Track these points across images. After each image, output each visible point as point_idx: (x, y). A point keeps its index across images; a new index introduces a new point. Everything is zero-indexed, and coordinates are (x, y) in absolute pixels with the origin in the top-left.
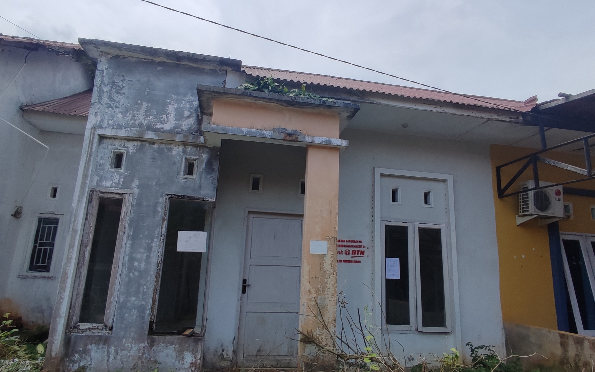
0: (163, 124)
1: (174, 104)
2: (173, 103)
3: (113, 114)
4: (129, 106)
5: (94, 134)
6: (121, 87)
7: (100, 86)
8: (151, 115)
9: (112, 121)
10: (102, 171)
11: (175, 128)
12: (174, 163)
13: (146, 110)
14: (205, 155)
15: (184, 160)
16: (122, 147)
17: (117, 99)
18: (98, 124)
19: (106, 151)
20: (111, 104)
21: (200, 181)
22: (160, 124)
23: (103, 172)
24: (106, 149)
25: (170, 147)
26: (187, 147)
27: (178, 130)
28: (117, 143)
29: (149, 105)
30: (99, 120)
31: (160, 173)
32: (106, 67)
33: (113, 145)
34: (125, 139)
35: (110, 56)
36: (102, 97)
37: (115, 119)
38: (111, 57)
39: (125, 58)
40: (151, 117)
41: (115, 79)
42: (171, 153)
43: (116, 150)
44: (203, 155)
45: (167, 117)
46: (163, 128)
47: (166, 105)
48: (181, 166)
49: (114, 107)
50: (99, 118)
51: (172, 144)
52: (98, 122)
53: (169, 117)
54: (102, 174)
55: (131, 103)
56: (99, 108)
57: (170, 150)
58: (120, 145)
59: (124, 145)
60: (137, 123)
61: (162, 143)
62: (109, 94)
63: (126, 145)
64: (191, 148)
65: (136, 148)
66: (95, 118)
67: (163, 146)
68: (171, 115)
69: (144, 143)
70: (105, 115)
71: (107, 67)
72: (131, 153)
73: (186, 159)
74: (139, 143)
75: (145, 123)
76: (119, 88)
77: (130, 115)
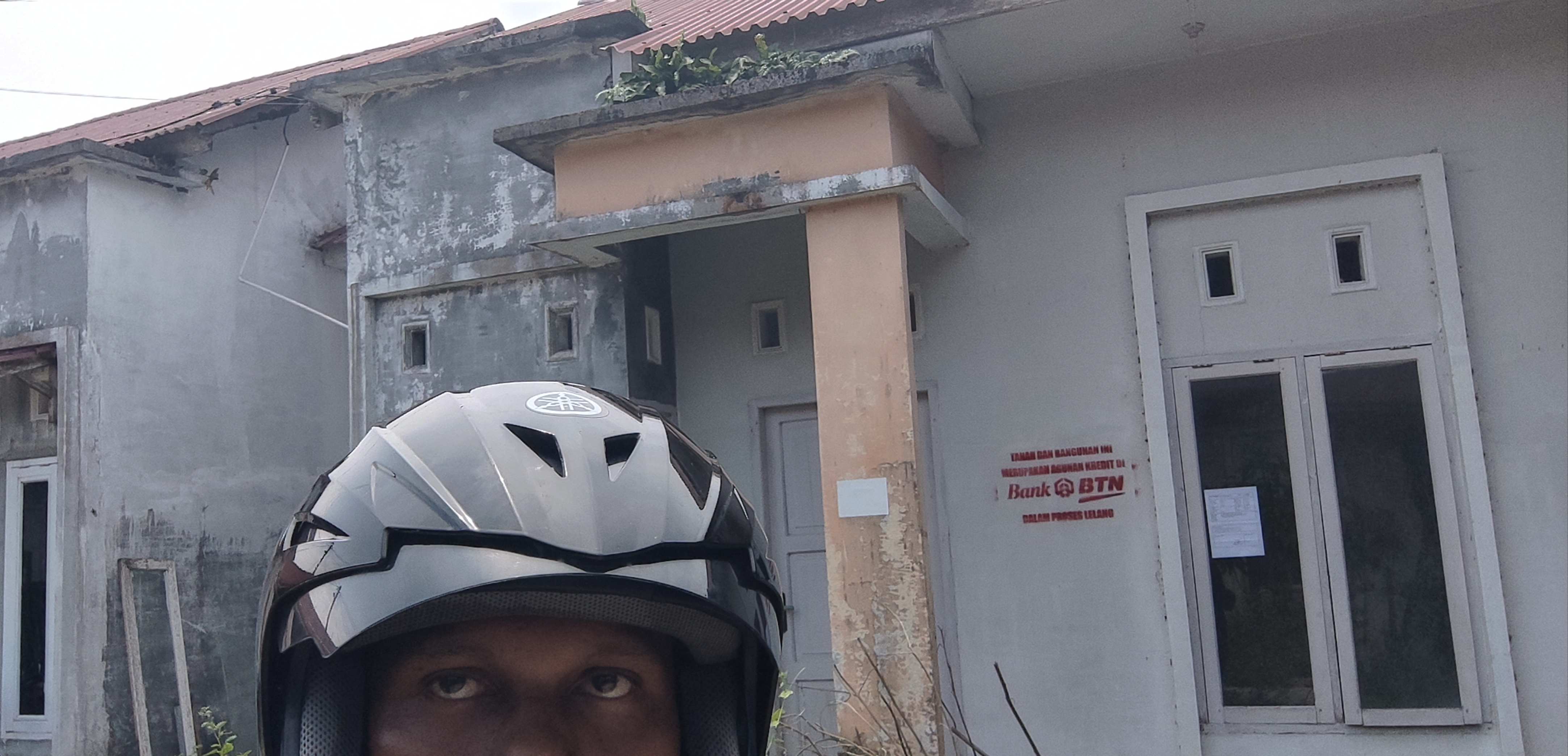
0: (491, 235)
1: (506, 177)
2: (503, 175)
3: (390, 239)
4: (418, 211)
5: (358, 297)
6: (396, 169)
7: (356, 180)
8: (464, 221)
9: (392, 256)
10: (392, 379)
11: (516, 238)
12: (528, 328)
13: (452, 210)
14: (592, 291)
15: (546, 314)
16: (419, 315)
17: (392, 202)
18: (366, 271)
19: (391, 329)
20: (383, 216)
21: (590, 359)
22: (485, 238)
23: (393, 381)
24: (390, 326)
25: (513, 289)
26: (548, 280)
27: (524, 241)
28: (408, 306)
29: (456, 195)
30: (367, 262)
31: (502, 358)
32: (360, 131)
33: (401, 312)
34: (423, 294)
35: (362, 102)
36: (365, 206)
37: (396, 250)
38: (365, 101)
39: (391, 94)
40: (464, 225)
41: (381, 155)
42: (517, 305)
43: (411, 324)
44: (585, 291)
45: (496, 216)
46: (492, 246)
47: (489, 185)
48: (543, 333)
49: (389, 223)
50: (366, 256)
51: (515, 280)
52: (366, 267)
53: (500, 214)
54: (393, 386)
55: (419, 203)
56: (362, 234)
57: (515, 296)
58: (415, 310)
59: (423, 307)
60: (438, 247)
61: (496, 284)
62: (375, 195)
63: (426, 308)
64: (558, 282)
65: (446, 310)
66: (358, 261)
67: (499, 291)
68: (504, 208)
69: (460, 293)
70: (375, 248)
71: (362, 129)
72: (437, 325)
73: (550, 311)
74: (450, 296)
75: (455, 243)
76: (392, 174)
77: (422, 232)
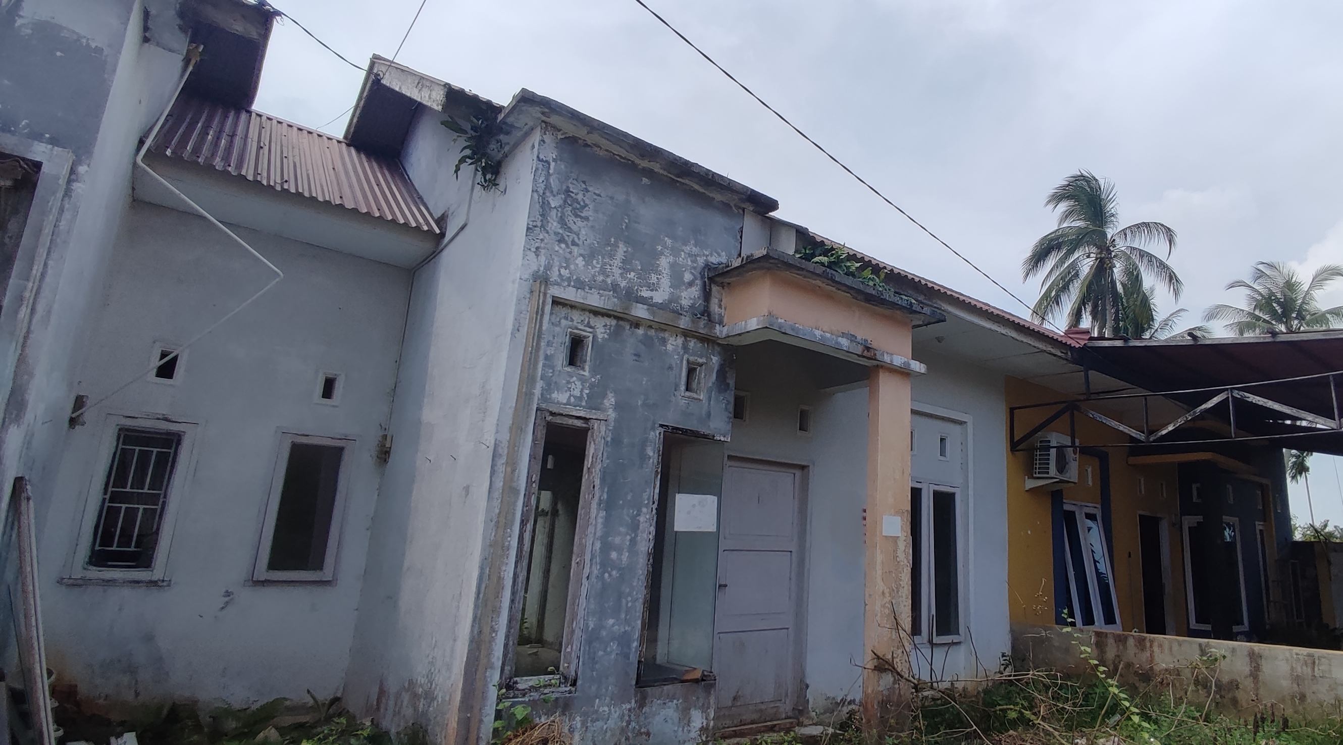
0: (652, 290)
1: (668, 255)
2: (667, 252)
3: (568, 256)
4: (596, 245)
5: (545, 294)
6: (582, 203)
7: (544, 193)
8: (633, 271)
9: (568, 270)
10: (551, 371)
11: (670, 301)
12: (670, 368)
13: (624, 258)
14: (716, 358)
15: (685, 362)
16: (585, 326)
17: (574, 228)
18: (541, 272)
19: (557, 329)
20: (564, 235)
21: (709, 404)
22: (647, 290)
23: (551, 373)
24: (556, 326)
25: (663, 335)
26: (688, 339)
27: (675, 305)
28: (576, 316)
29: (629, 249)
30: (543, 264)
31: (649, 383)
32: (554, 157)
33: (569, 318)
34: (591, 311)
35: (560, 137)
36: (548, 218)
37: (572, 267)
38: (563, 137)
39: (587, 145)
40: (633, 274)
41: (570, 185)
42: (664, 348)
43: (575, 331)
44: (712, 357)
45: (657, 278)
46: (652, 298)
47: (656, 255)
48: (680, 375)
49: (570, 243)
50: (543, 259)
51: (666, 330)
52: (542, 269)
53: (661, 279)
54: (552, 376)
55: (598, 240)
56: (542, 240)
57: (664, 341)
58: (582, 321)
59: (589, 322)
60: (609, 281)
61: (650, 327)
62: (559, 215)
63: (592, 324)
64: (695, 342)
65: (608, 331)
66: (535, 260)
67: (652, 333)
68: (665, 275)
69: (621, 323)
70: (553, 256)
71: (556, 156)
72: (599, 340)
73: (688, 361)
74: (614, 322)
75: (623, 284)
76: (578, 206)
77: (598, 263)
